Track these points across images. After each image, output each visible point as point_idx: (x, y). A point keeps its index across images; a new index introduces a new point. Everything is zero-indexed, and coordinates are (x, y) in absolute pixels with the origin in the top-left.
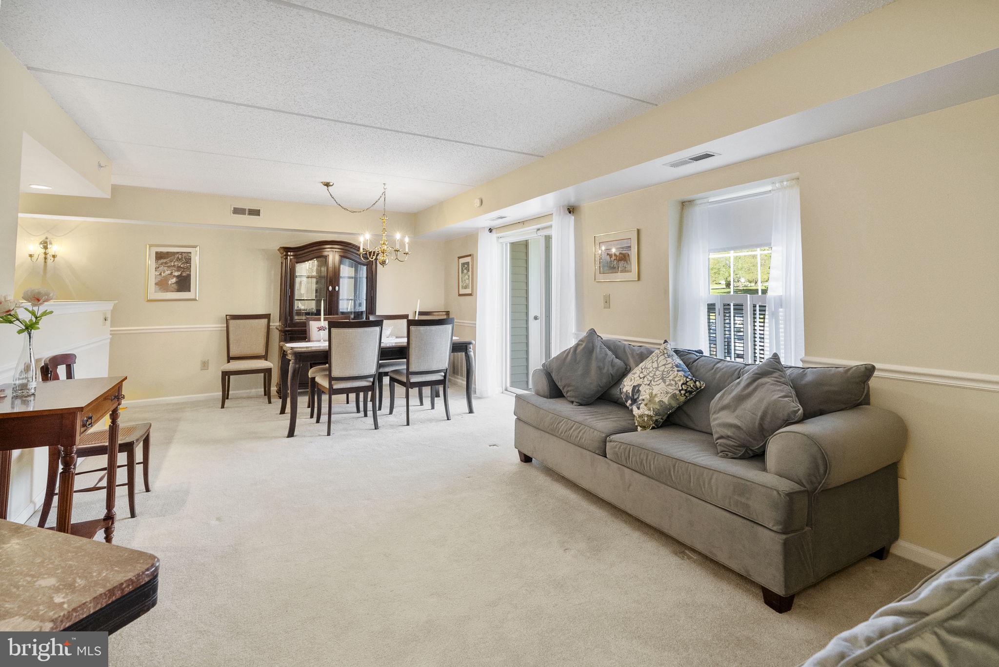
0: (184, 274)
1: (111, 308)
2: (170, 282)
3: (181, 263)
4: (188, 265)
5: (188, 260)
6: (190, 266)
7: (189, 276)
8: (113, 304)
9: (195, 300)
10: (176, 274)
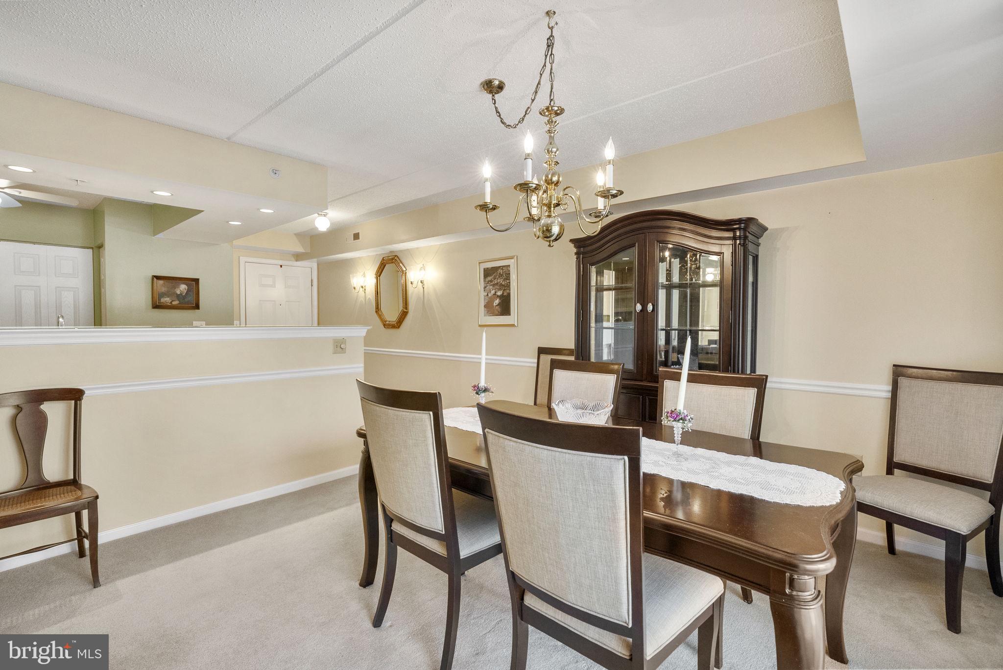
0: (505, 294)
1: (364, 334)
2: (495, 304)
3: (502, 280)
4: (508, 281)
5: (508, 277)
6: (510, 283)
7: (509, 295)
8: (366, 330)
9: (513, 325)
10: (499, 293)
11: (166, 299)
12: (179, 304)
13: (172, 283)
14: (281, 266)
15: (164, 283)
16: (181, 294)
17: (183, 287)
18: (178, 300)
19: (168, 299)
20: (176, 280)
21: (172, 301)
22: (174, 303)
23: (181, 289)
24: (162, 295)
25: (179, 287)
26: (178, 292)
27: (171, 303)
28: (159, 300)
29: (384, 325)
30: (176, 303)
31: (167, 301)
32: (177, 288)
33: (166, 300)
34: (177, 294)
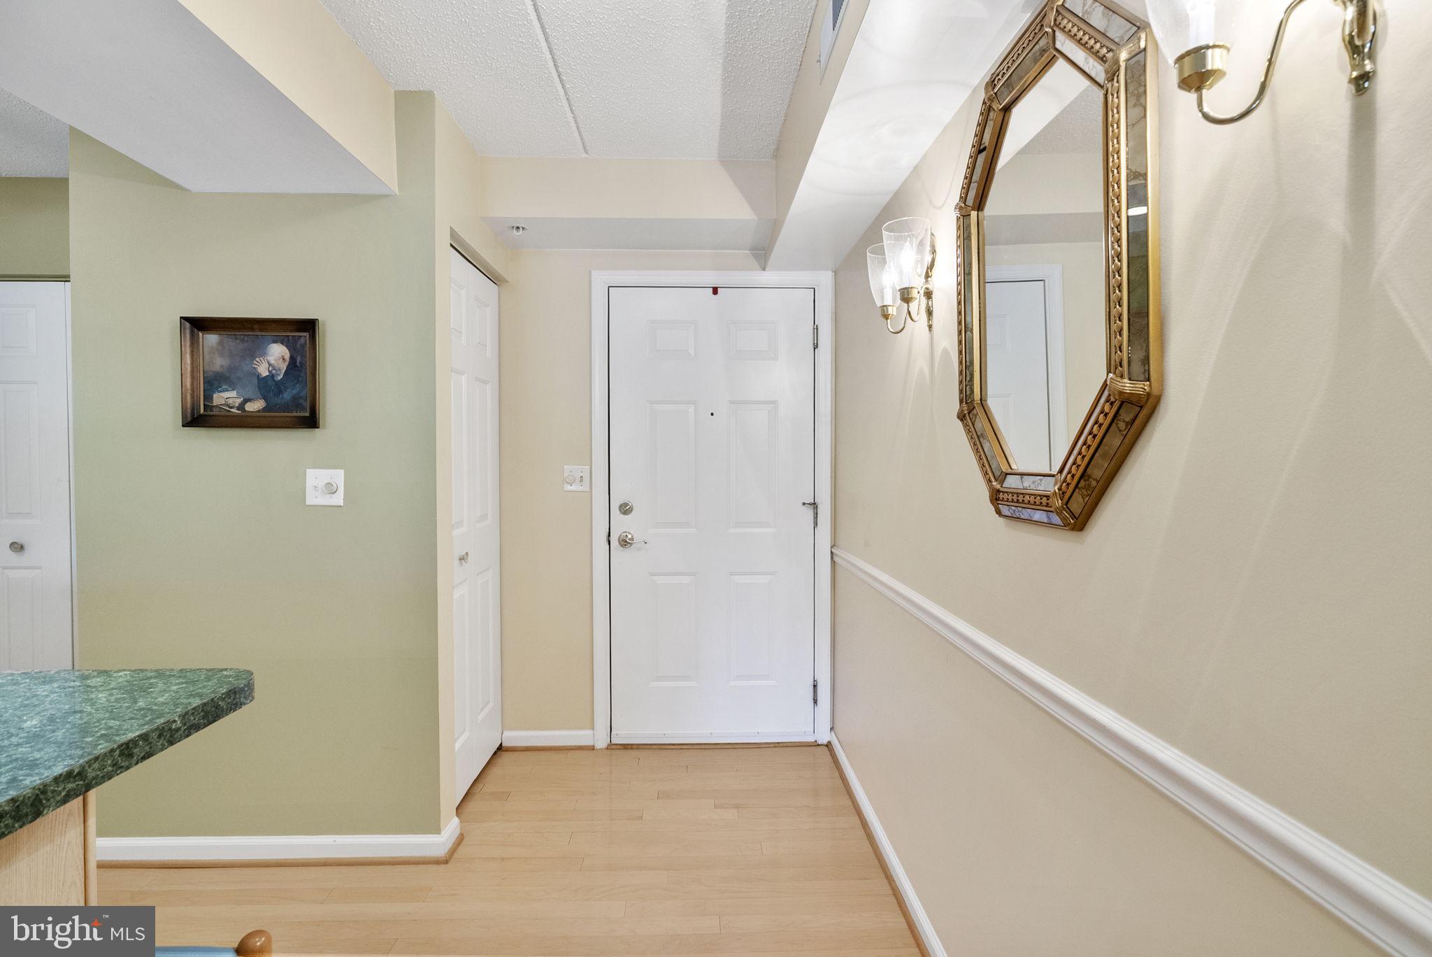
11: (226, 395)
12: (264, 410)
13: (243, 340)
14: (715, 291)
15: (221, 343)
16: (272, 376)
17: (277, 354)
18: (265, 398)
19: (233, 394)
20: (252, 329)
21: (246, 401)
22: (250, 407)
23: (272, 359)
24: (214, 382)
25: (264, 354)
26: (263, 371)
27: (241, 407)
28: (208, 397)
29: (996, 497)
30: (255, 406)
31: (230, 401)
32: (260, 356)
33: (227, 398)
34: (258, 376)
